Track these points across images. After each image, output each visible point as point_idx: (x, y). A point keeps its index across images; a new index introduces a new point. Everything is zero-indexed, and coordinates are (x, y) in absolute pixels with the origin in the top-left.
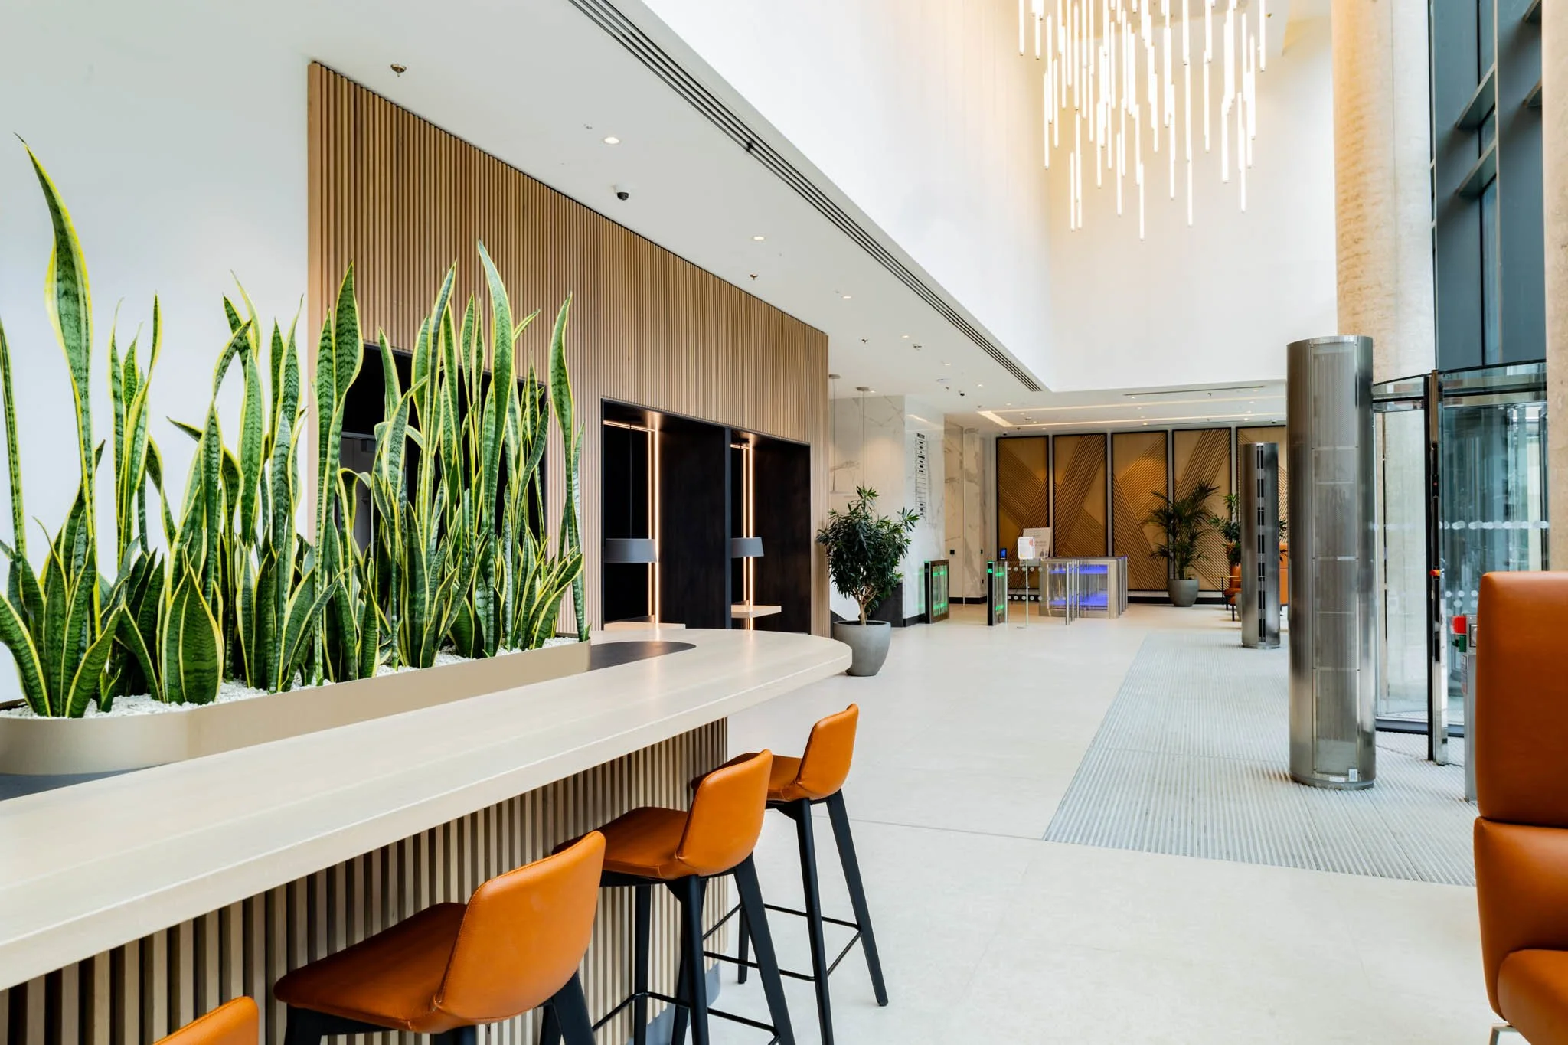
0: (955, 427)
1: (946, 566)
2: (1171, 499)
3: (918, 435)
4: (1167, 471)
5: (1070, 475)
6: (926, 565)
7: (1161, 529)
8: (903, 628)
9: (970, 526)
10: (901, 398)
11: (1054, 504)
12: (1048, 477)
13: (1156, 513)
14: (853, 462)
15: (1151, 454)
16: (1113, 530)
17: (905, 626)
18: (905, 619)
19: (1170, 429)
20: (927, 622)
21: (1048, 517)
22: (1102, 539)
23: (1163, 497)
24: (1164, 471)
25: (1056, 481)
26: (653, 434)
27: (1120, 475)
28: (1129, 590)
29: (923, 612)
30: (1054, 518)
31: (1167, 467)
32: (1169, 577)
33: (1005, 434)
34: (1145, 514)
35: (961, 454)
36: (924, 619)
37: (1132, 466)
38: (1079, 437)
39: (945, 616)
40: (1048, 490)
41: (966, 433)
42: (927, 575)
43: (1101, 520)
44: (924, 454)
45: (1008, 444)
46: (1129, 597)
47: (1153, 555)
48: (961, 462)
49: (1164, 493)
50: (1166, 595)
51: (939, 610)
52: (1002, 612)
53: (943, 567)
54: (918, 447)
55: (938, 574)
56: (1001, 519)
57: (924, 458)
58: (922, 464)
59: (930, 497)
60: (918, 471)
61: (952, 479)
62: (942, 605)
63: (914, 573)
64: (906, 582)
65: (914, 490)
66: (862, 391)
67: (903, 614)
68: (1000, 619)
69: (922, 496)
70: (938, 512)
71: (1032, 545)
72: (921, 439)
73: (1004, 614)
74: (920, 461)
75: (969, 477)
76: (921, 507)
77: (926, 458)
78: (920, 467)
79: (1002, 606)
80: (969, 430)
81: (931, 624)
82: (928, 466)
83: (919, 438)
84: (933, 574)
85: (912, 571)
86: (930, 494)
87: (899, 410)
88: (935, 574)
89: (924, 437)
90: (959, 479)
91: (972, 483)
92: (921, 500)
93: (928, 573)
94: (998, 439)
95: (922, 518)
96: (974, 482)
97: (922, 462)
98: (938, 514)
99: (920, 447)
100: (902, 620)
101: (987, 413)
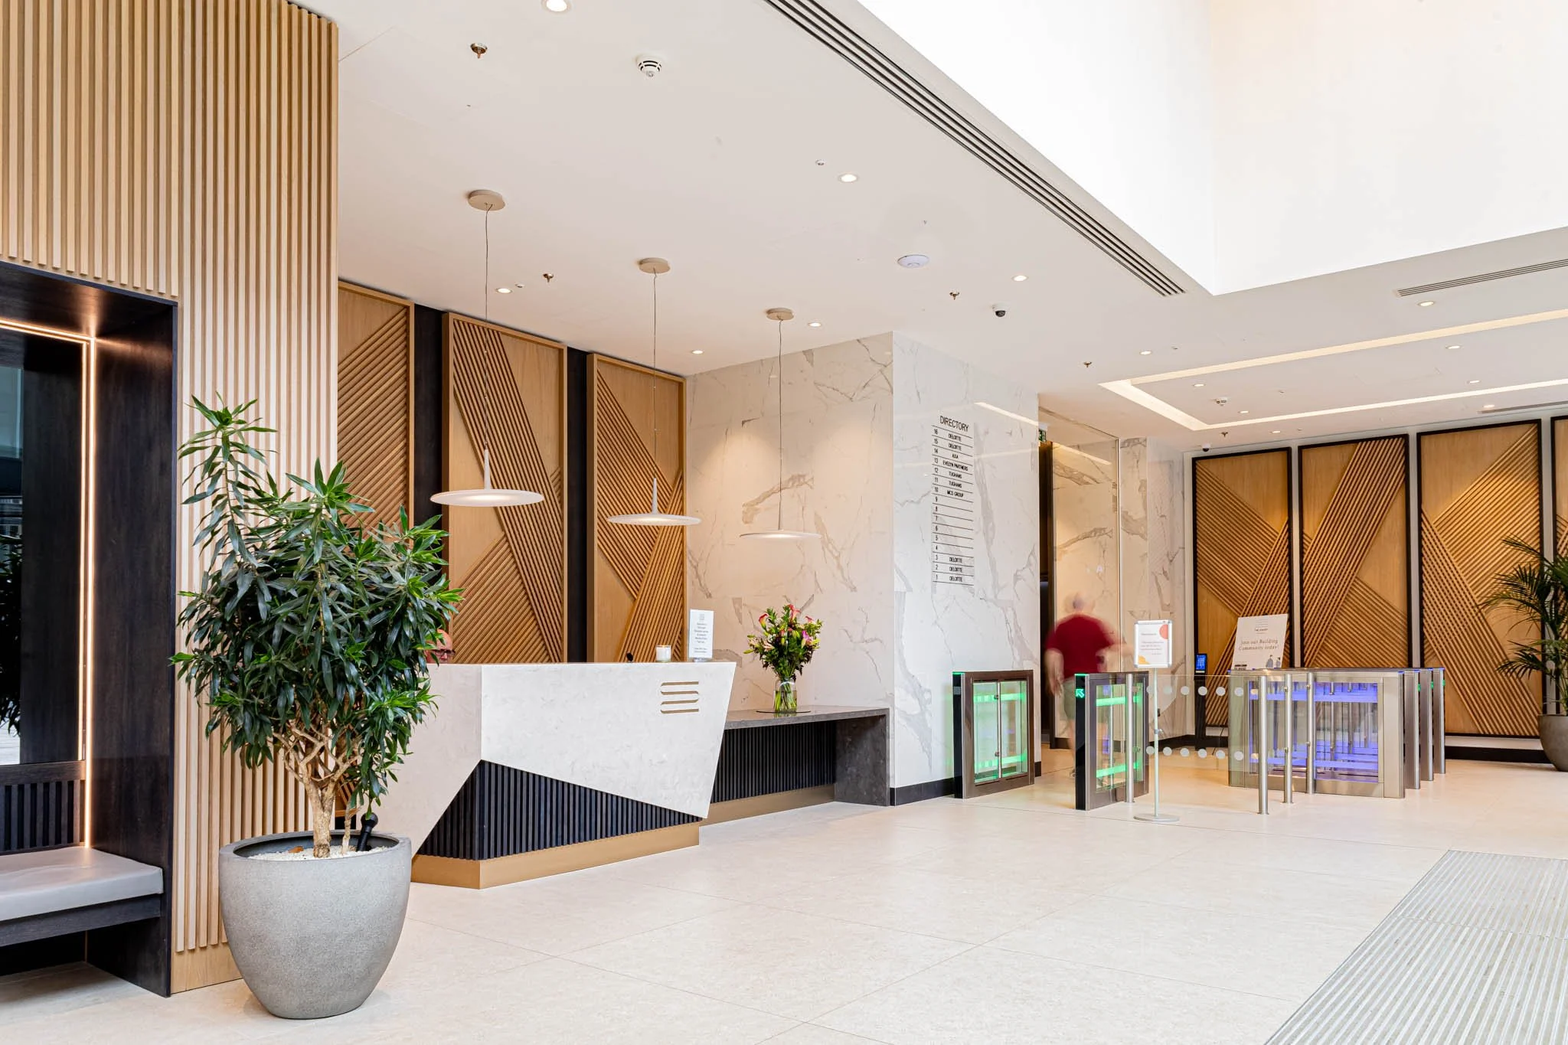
0: (1104, 439)
1: (1024, 683)
2: (1549, 555)
3: (945, 421)
4: (1541, 499)
5: (1334, 518)
6: (957, 680)
7: (1524, 614)
8: (891, 808)
9: (1132, 614)
10: (886, 340)
11: (1302, 573)
12: (1290, 522)
13: (1511, 583)
14: (803, 476)
15: (1504, 468)
16: (1422, 616)
17: (892, 803)
18: (892, 790)
19: (1545, 415)
20: (959, 795)
21: (1291, 596)
22: (1401, 638)
23: (1530, 550)
24: (1533, 502)
25: (1305, 531)
27: (1435, 514)
28: (1446, 734)
29: (950, 775)
30: (1302, 597)
31: (1540, 493)
32: (1545, 709)
33: (1205, 450)
34: (1491, 586)
35: (1115, 486)
36: (952, 787)
37: (1461, 493)
38: (1351, 446)
39: (1018, 780)
40: (1290, 547)
41: (1124, 446)
42: (957, 699)
43: (1397, 600)
44: (962, 459)
45: (1212, 467)
46: (1447, 748)
47: (1507, 665)
48: (1115, 499)
49: (1533, 544)
50: (1537, 745)
51: (997, 771)
52: (1118, 781)
53: (1016, 683)
54: (944, 443)
55: (997, 697)
56: (1202, 602)
57: (966, 468)
58: (957, 481)
59: (988, 549)
60: (943, 491)
61: (1098, 532)
62: (1007, 761)
63: (927, 696)
64: (896, 711)
65: (931, 528)
66: (779, 318)
67: (891, 780)
68: (1116, 794)
69: (960, 542)
70: (1016, 577)
71: (1167, 638)
72: (955, 430)
73: (1125, 786)
74: (953, 475)
75: (1131, 526)
76: (955, 565)
77: (971, 469)
78: (953, 484)
79: (1122, 768)
80: (1128, 441)
81: (963, 800)
82: (982, 486)
83: (946, 426)
84: (977, 699)
85: (918, 692)
86: (989, 542)
87: (884, 363)
88: (987, 698)
89: (964, 427)
90: (1111, 531)
91: (1138, 537)
92: (954, 551)
93: (960, 696)
94: (1195, 460)
95: (957, 587)
96: (1142, 536)
97: (959, 476)
98: (1015, 583)
99: (951, 446)
100: (888, 791)
101: (1125, 388)
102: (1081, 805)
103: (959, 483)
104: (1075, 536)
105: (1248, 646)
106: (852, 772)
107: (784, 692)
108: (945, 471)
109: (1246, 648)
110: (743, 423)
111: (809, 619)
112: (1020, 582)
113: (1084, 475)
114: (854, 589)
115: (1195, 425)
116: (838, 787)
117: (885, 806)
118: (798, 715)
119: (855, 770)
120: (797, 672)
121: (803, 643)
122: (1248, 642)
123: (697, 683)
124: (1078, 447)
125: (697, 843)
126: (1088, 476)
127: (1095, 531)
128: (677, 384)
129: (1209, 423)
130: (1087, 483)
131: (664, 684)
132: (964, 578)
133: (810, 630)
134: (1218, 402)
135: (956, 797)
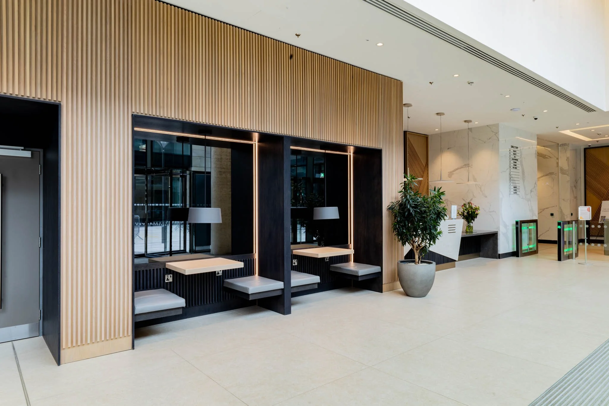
0: (554, 144)
3: (512, 147)
6: (517, 223)
8: (499, 259)
9: (564, 200)
10: (497, 126)
14: (469, 164)
17: (499, 258)
18: (499, 254)
20: (518, 256)
26: (255, 144)
29: (515, 250)
33: (589, 146)
35: (558, 159)
36: (515, 254)
39: (533, 252)
41: (560, 146)
42: (517, 228)
44: (517, 158)
45: (592, 151)
48: (558, 163)
51: (528, 249)
52: (571, 253)
53: (532, 224)
54: (512, 153)
55: (528, 228)
56: (588, 195)
57: (518, 160)
58: (515, 164)
59: (524, 183)
60: (512, 167)
61: (551, 173)
62: (531, 246)
63: (508, 227)
64: (500, 232)
65: (508, 179)
66: (468, 122)
67: (499, 252)
68: (569, 257)
69: (516, 182)
70: (531, 191)
71: (589, 211)
72: (515, 149)
73: (572, 254)
74: (514, 162)
75: (563, 172)
76: (515, 189)
77: (519, 160)
78: (514, 165)
79: (571, 249)
80: (562, 144)
81: (519, 258)
82: (522, 165)
83: (512, 148)
84: (523, 228)
85: (506, 226)
86: (524, 181)
87: (496, 132)
88: (525, 228)
89: (517, 148)
90: (556, 173)
91: (566, 175)
92: (514, 185)
93: (518, 227)
94: (585, 149)
95: (515, 195)
96: (567, 175)
97: (516, 162)
98: (531, 193)
99: (514, 154)
100: (498, 255)
101: (568, 132)
102: (559, 259)
103: (516, 164)
104: (542, 175)
105: (606, 210)
106: (486, 249)
107: (469, 227)
108: (512, 162)
109: (605, 211)
110: (448, 149)
111: (476, 206)
112: (532, 193)
113: (546, 155)
114: (486, 197)
115: (587, 139)
116: (481, 253)
117: (497, 259)
118: (474, 233)
119: (487, 249)
120: (473, 221)
121: (476, 213)
122: (606, 209)
123: (455, 225)
124: (544, 146)
125: (455, 267)
126: (548, 156)
127: (550, 173)
128: (426, 137)
129: (592, 139)
130: (547, 158)
131: (449, 225)
132: (517, 192)
133: (476, 209)
134: (598, 134)
135: (517, 257)
